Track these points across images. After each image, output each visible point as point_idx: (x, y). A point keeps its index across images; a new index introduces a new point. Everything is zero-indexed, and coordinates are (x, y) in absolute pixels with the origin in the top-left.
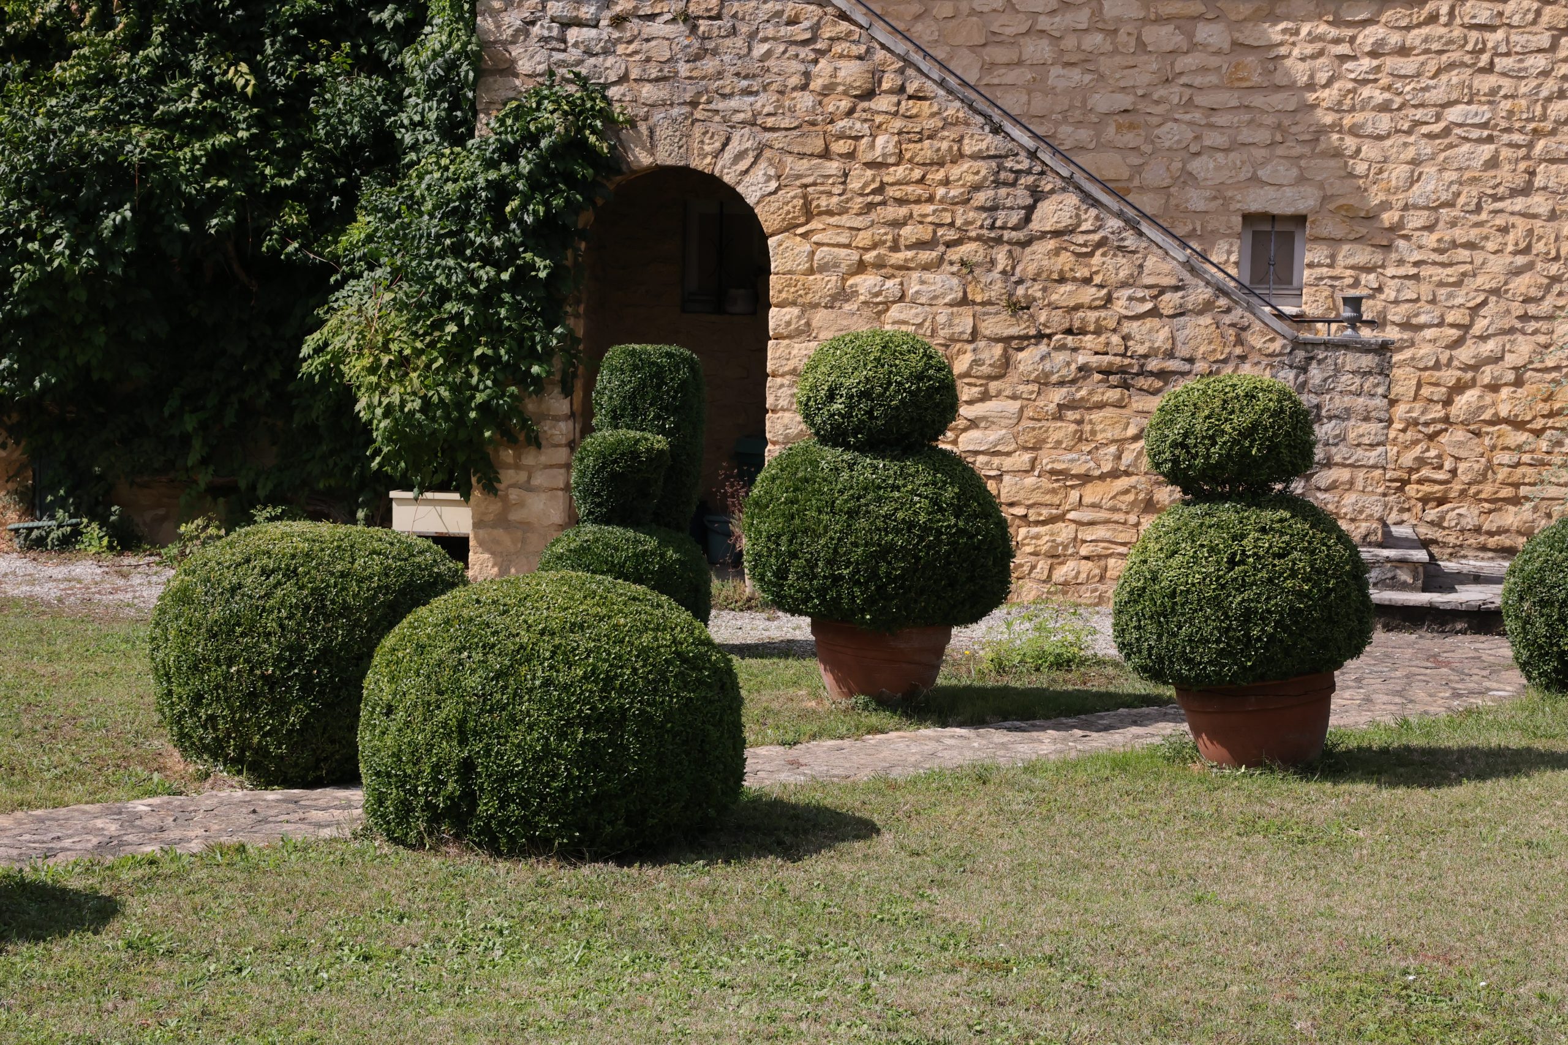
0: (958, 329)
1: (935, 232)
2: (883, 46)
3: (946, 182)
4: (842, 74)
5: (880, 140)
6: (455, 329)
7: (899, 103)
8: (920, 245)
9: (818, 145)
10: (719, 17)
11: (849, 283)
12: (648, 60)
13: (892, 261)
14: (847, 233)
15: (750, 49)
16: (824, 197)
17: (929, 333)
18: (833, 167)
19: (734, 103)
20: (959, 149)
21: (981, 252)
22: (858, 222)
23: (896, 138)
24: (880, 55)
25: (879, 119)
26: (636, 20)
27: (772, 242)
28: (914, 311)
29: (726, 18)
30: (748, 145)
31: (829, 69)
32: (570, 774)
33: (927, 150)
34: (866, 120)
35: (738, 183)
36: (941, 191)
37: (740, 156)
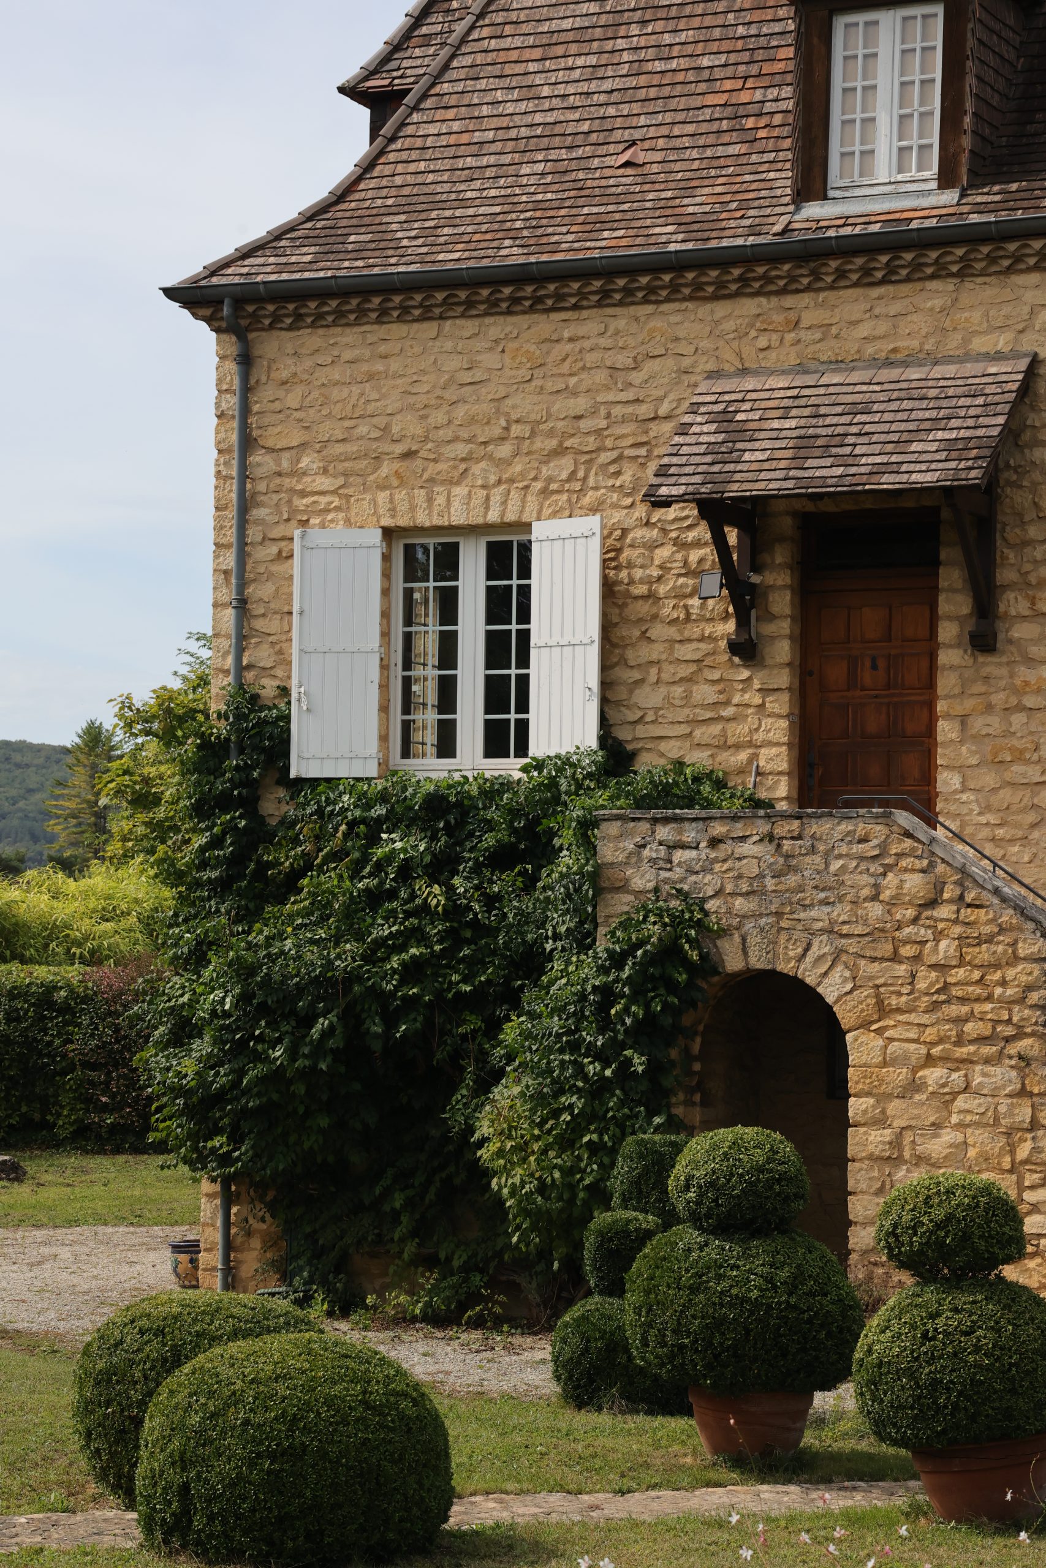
0: (1018, 1119)
1: (994, 1028)
2: (943, 861)
3: (1003, 983)
4: (907, 885)
5: (943, 944)
6: (569, 1118)
7: (958, 911)
8: (981, 1040)
9: (887, 949)
10: (799, 837)
11: (920, 1074)
12: (740, 877)
13: (957, 1055)
14: (915, 1029)
15: (827, 865)
16: (894, 997)
17: (991, 1121)
18: (902, 969)
19: (813, 913)
20: (1014, 952)
21: (1037, 1046)
22: (925, 1019)
23: (956, 942)
24: (941, 868)
25: (941, 926)
26: (730, 842)
27: (849, 1037)
28: (977, 1101)
29: (807, 838)
30: (826, 950)
31: (896, 881)
32: (257, 1498)
33: (984, 953)
34: (929, 927)
35: (819, 984)
36: (998, 991)
37: (819, 959)
